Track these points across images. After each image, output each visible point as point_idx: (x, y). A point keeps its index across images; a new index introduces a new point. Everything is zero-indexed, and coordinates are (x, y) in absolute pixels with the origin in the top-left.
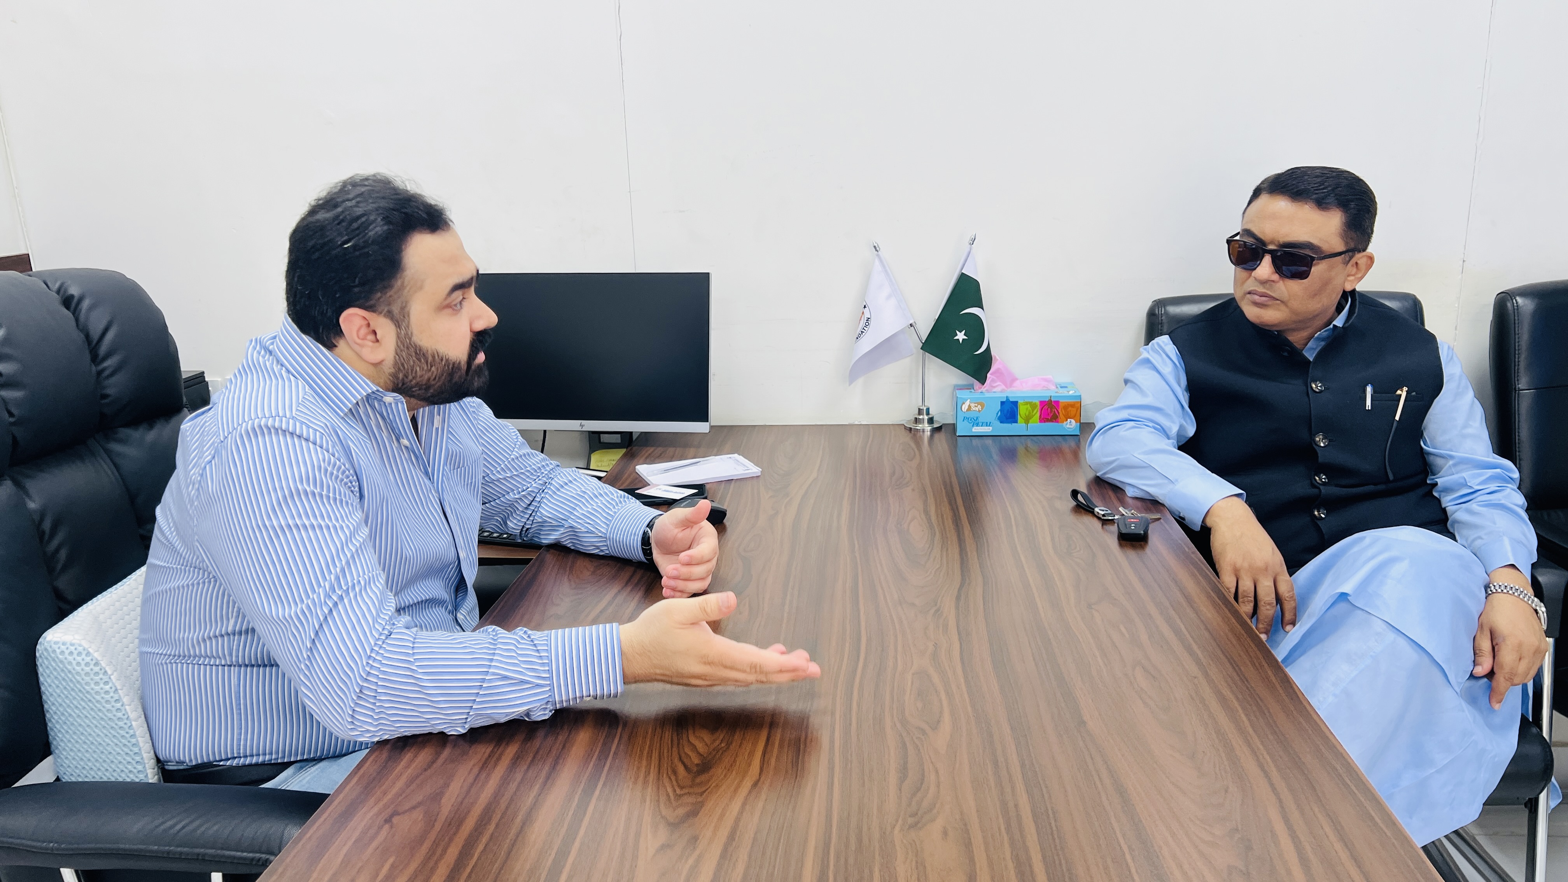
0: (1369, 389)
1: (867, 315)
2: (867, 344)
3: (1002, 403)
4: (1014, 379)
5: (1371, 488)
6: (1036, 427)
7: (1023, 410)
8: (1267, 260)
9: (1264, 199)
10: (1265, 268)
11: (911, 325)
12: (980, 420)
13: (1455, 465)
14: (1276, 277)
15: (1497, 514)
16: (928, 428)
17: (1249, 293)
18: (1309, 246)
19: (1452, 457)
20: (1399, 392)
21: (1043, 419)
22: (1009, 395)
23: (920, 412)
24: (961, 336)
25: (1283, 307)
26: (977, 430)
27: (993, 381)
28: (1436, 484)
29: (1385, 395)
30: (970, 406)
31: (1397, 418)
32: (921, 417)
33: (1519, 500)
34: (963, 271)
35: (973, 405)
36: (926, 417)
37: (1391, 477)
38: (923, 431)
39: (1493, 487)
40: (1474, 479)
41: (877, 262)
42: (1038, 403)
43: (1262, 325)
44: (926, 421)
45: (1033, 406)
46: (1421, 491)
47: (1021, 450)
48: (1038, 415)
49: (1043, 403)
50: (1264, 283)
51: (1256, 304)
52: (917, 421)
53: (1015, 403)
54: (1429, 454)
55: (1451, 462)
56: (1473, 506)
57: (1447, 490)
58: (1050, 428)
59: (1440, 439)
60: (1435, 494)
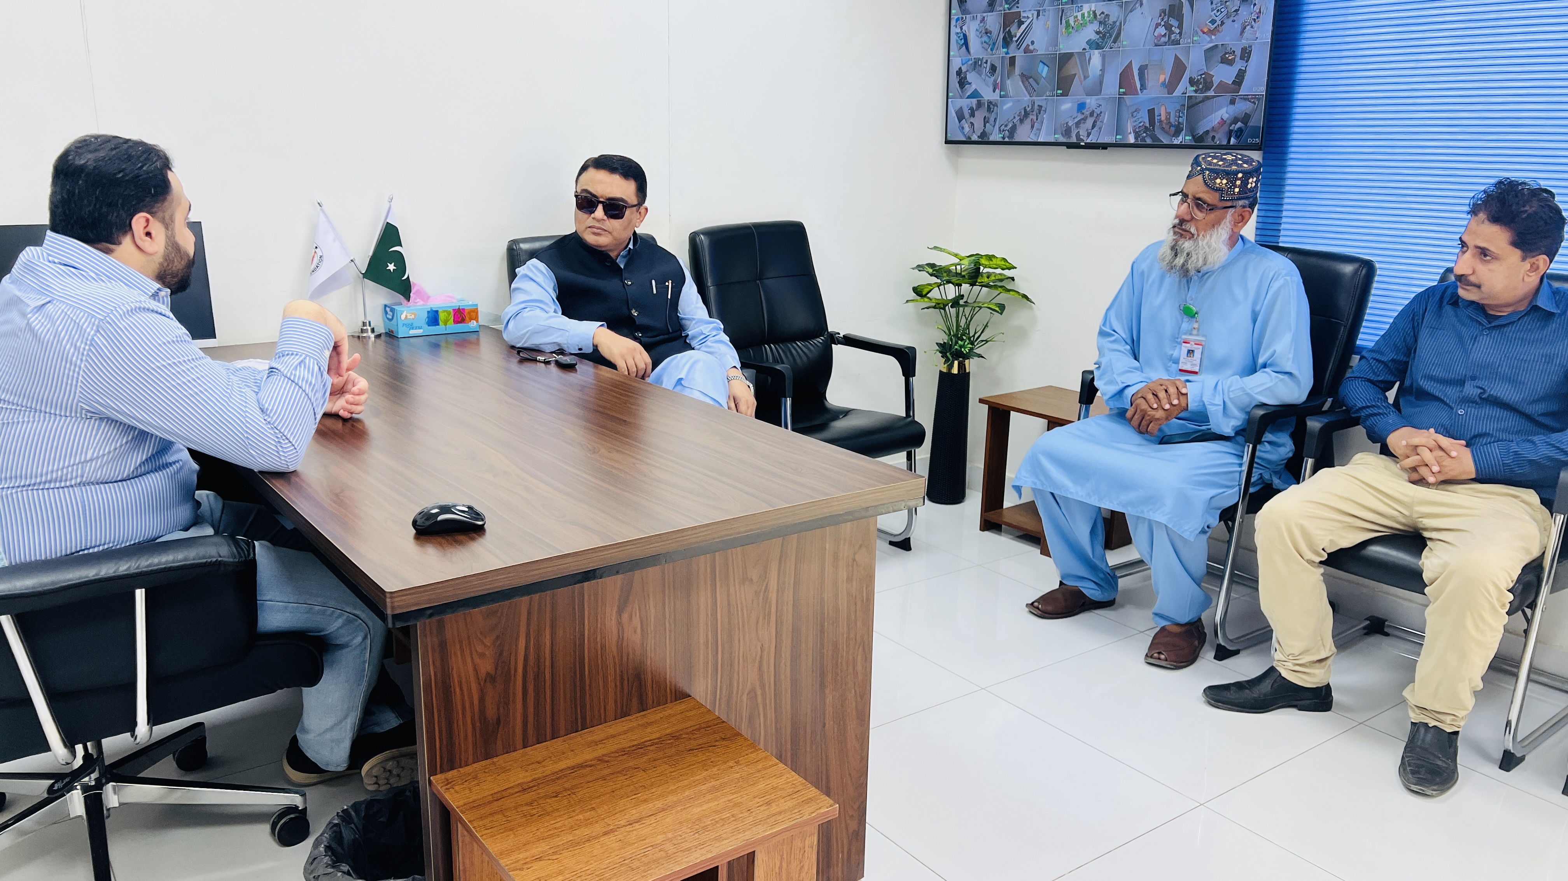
0: (653, 282)
1: (319, 254)
2: (322, 276)
3: (428, 312)
4: (429, 297)
5: (662, 337)
6: (452, 327)
7: (442, 316)
8: (600, 208)
9: (591, 172)
10: (600, 212)
11: (352, 261)
12: (414, 325)
13: (696, 323)
14: (605, 218)
15: (720, 346)
16: (372, 336)
17: (589, 227)
18: (622, 200)
19: (694, 319)
20: (667, 284)
21: (456, 321)
22: (432, 306)
23: (364, 324)
24: (391, 267)
25: (610, 236)
26: (413, 332)
27: (415, 299)
28: (688, 335)
29: (661, 284)
30: (406, 316)
31: (669, 297)
32: (365, 328)
33: (726, 338)
34: (388, 221)
35: (408, 315)
36: (369, 328)
37: (671, 331)
38: (369, 338)
39: (714, 333)
40: (706, 329)
41: (321, 214)
42: (452, 311)
43: (597, 246)
44: (370, 331)
45: (449, 314)
46: (682, 340)
47: (443, 344)
48: (452, 319)
49: (454, 310)
50: (598, 221)
51: (595, 234)
52: (362, 331)
53: (437, 312)
54: (683, 319)
55: (694, 322)
56: (708, 343)
57: (694, 338)
58: (461, 327)
59: (687, 310)
60: (688, 341)
